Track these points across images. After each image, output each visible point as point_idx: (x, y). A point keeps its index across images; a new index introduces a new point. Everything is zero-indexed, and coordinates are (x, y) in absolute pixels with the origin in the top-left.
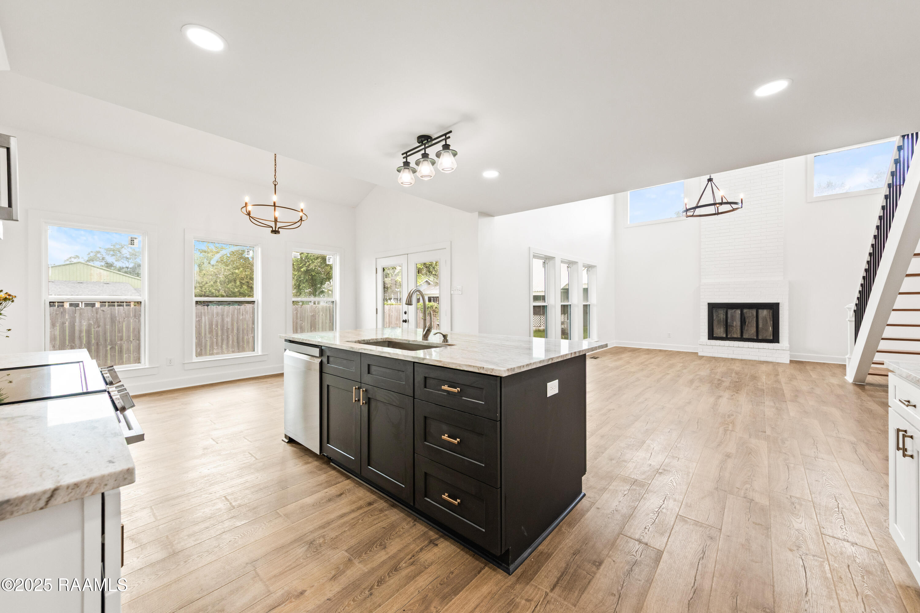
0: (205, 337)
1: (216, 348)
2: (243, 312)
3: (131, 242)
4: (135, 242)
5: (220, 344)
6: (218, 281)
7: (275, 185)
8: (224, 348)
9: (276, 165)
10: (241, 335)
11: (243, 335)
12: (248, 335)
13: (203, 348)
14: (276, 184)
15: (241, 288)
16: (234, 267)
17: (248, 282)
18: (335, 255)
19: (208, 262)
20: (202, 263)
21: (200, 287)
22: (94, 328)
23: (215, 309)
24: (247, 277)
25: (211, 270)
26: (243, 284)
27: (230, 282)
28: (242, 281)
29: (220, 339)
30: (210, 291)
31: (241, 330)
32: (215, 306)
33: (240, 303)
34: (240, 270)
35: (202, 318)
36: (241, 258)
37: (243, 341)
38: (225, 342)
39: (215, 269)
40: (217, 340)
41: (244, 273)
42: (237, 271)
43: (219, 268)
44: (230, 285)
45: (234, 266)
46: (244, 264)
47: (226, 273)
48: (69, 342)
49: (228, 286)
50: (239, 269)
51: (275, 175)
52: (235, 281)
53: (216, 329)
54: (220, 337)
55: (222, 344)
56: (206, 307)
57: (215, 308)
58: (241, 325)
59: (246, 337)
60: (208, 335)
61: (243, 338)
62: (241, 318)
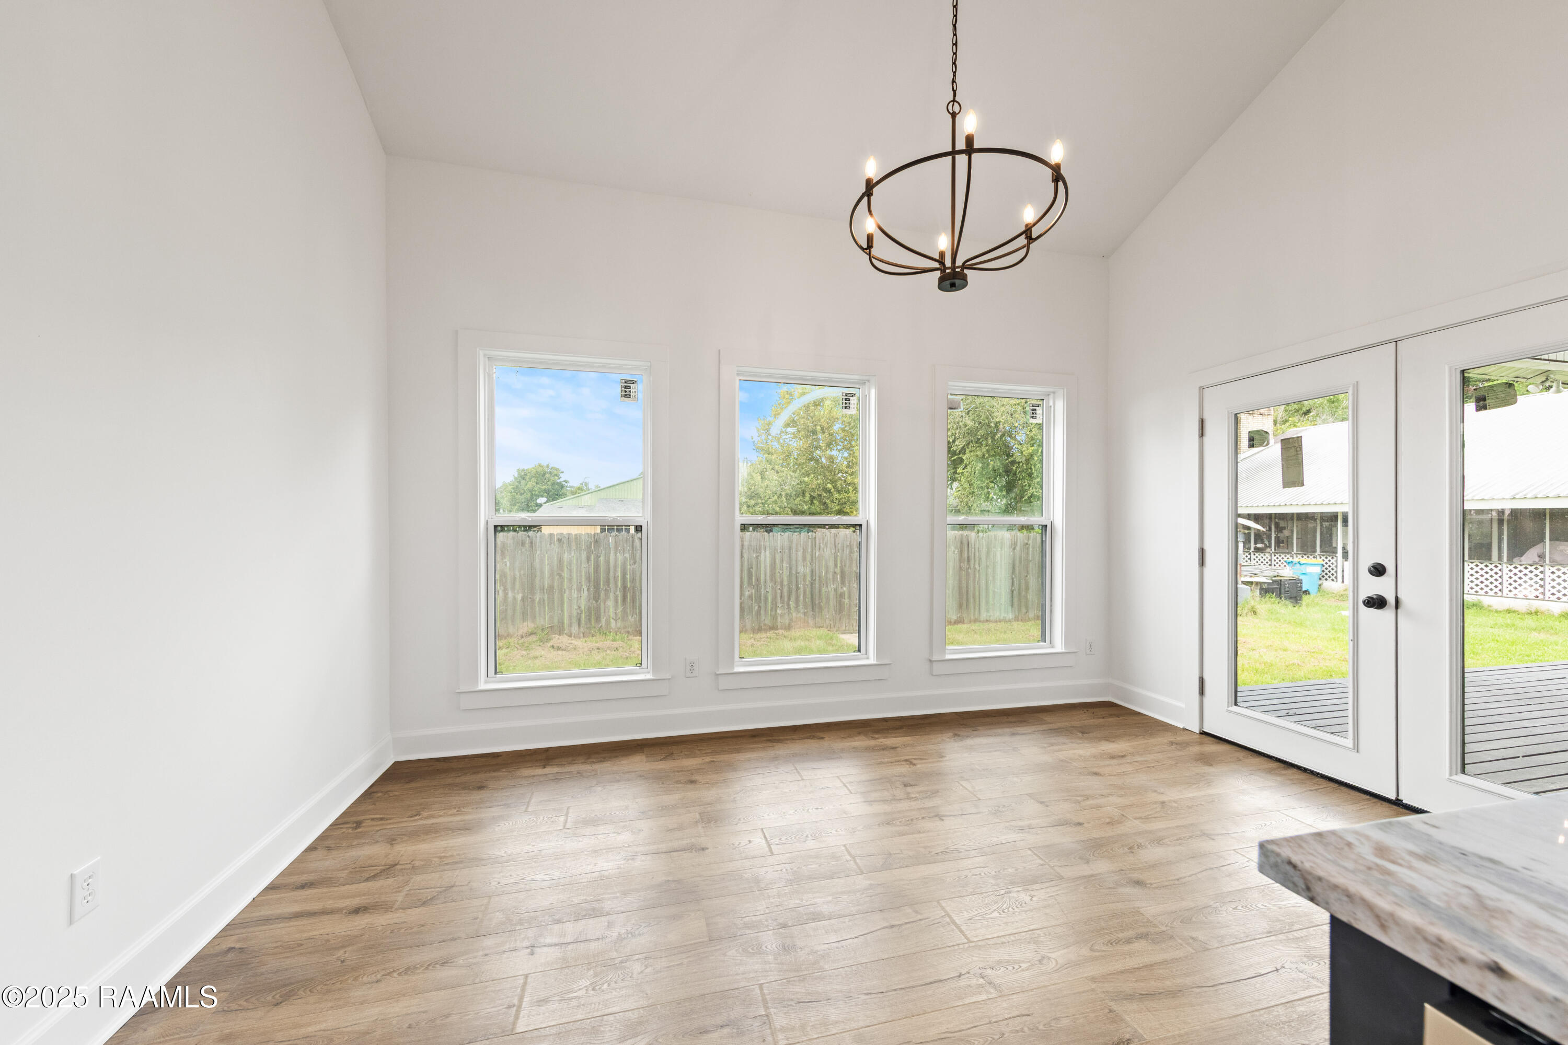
0: (765, 586)
1: (780, 605)
2: (820, 544)
3: (625, 391)
4: (631, 390)
5: (786, 600)
6: (784, 494)
7: (954, 115)
8: (791, 606)
9: (955, 44)
10: (817, 586)
11: (820, 585)
12: (827, 586)
13: (762, 604)
14: (957, 109)
15: (811, 504)
16: (803, 474)
17: (820, 495)
18: (1051, 396)
19: (771, 467)
20: (765, 470)
21: (762, 503)
22: (630, 565)
23: (780, 538)
24: (819, 487)
25: (775, 478)
26: (814, 498)
27: (797, 496)
28: (812, 494)
29: (785, 590)
30: (774, 509)
31: (817, 575)
32: (779, 533)
33: (810, 527)
34: (810, 477)
35: (760, 553)
36: (811, 459)
37: (820, 598)
38: (793, 598)
39: (780, 477)
40: (782, 593)
41: (815, 482)
42: (806, 479)
43: (784, 475)
44: (798, 499)
45: (803, 471)
46: (815, 468)
47: (793, 483)
48: (604, 585)
49: (796, 502)
50: (808, 475)
51: (953, 81)
52: (804, 494)
53: (781, 572)
54: (786, 587)
55: (789, 599)
56: (766, 534)
57: (779, 536)
58: (817, 567)
59: (824, 590)
60: (769, 584)
61: (820, 591)
62: (817, 555)
